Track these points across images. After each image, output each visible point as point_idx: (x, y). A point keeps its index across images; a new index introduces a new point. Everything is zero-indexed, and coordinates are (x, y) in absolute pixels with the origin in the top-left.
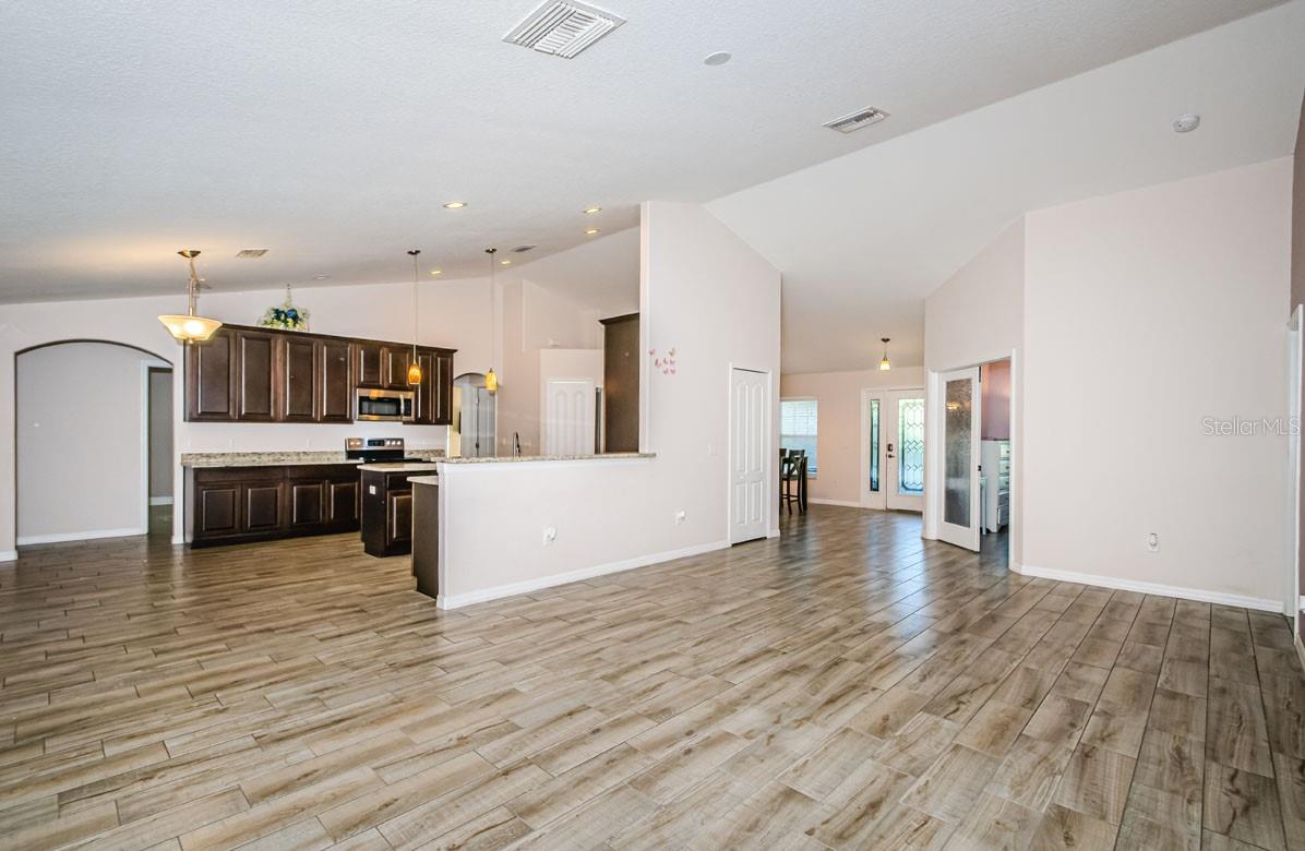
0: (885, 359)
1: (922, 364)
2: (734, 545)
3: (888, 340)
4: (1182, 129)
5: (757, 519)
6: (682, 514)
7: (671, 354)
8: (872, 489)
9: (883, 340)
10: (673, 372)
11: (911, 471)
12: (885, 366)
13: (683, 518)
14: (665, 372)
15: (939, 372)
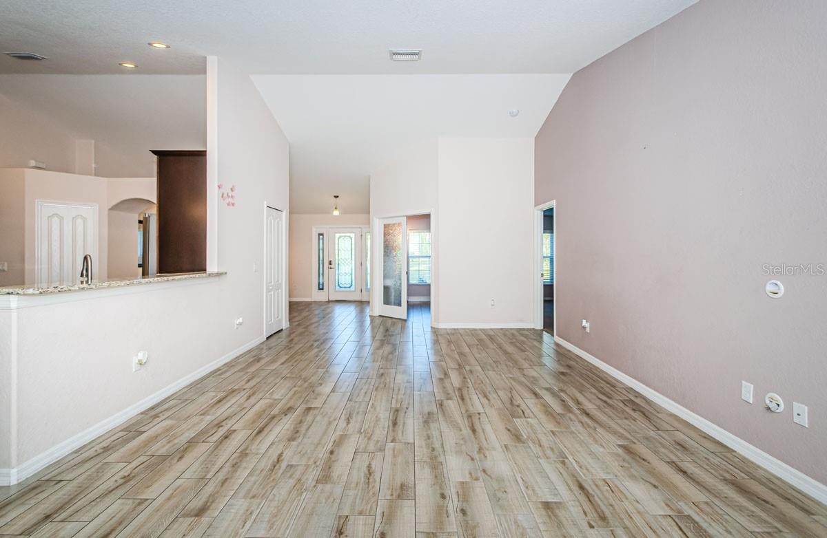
0: (336, 208)
1: (369, 213)
2: (267, 338)
3: (338, 197)
4: (513, 115)
5: (278, 317)
6: (240, 320)
7: (232, 190)
8: (319, 289)
9: (335, 197)
10: (233, 204)
11: (343, 277)
12: (336, 213)
13: (240, 324)
14: (228, 204)
15: (379, 218)
